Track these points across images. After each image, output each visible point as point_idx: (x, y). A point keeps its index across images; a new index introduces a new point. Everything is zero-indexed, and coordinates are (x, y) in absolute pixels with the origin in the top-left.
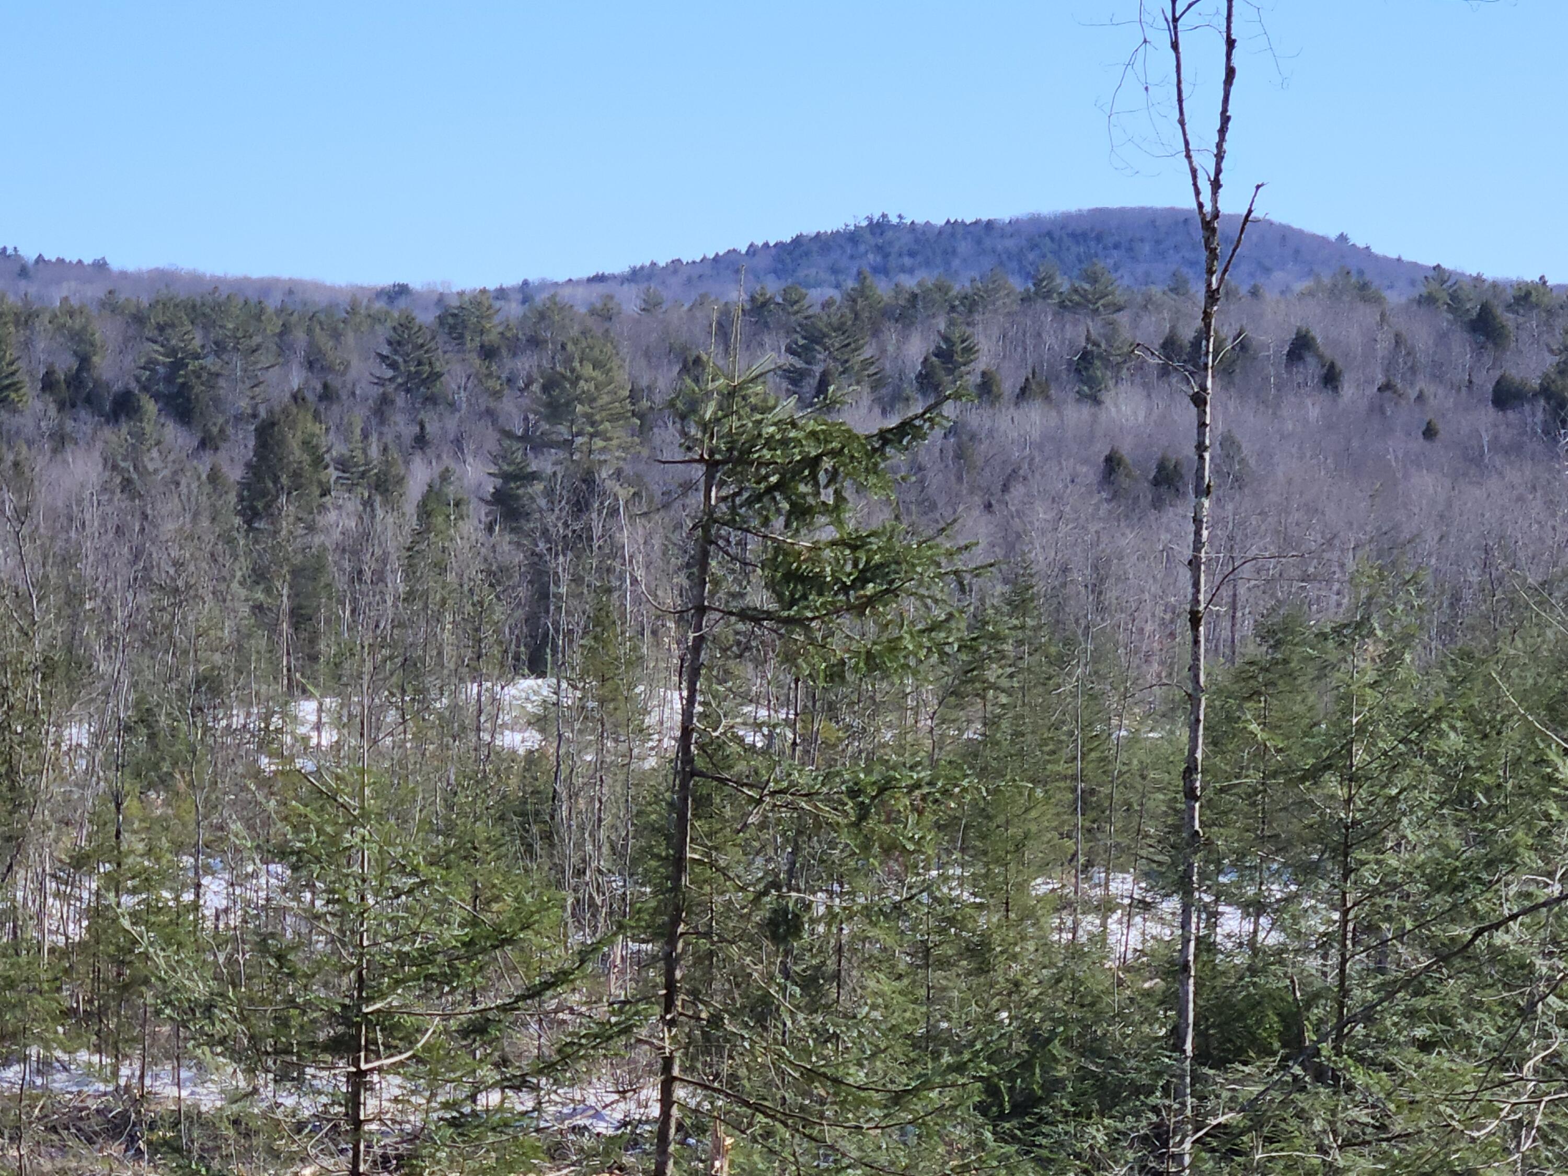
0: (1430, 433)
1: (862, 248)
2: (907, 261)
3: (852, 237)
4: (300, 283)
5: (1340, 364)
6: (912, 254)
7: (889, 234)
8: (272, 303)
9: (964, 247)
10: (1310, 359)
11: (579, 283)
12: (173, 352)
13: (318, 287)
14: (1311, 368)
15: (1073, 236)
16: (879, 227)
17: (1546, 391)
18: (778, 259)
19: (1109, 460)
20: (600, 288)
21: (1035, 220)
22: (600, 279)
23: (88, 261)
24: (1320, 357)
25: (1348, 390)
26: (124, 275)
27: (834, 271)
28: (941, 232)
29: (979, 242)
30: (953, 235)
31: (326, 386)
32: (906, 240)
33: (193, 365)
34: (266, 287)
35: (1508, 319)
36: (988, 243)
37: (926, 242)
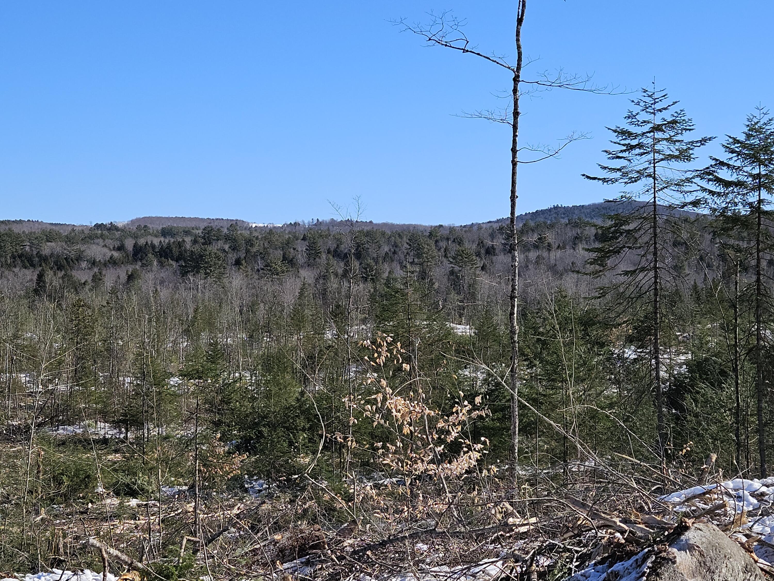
1: (552, 213)
3: (550, 210)
4: (417, 225)
6: (564, 214)
7: (559, 209)
8: (411, 229)
9: (576, 212)
11: (485, 223)
12: (358, 243)
13: (421, 226)
15: (603, 208)
16: (556, 208)
18: (532, 216)
20: (489, 224)
21: (594, 205)
22: (490, 222)
23: (368, 221)
26: (376, 224)
28: (571, 208)
29: (580, 210)
30: (574, 209)
31: (395, 250)
32: (563, 210)
34: (409, 225)
37: (568, 211)
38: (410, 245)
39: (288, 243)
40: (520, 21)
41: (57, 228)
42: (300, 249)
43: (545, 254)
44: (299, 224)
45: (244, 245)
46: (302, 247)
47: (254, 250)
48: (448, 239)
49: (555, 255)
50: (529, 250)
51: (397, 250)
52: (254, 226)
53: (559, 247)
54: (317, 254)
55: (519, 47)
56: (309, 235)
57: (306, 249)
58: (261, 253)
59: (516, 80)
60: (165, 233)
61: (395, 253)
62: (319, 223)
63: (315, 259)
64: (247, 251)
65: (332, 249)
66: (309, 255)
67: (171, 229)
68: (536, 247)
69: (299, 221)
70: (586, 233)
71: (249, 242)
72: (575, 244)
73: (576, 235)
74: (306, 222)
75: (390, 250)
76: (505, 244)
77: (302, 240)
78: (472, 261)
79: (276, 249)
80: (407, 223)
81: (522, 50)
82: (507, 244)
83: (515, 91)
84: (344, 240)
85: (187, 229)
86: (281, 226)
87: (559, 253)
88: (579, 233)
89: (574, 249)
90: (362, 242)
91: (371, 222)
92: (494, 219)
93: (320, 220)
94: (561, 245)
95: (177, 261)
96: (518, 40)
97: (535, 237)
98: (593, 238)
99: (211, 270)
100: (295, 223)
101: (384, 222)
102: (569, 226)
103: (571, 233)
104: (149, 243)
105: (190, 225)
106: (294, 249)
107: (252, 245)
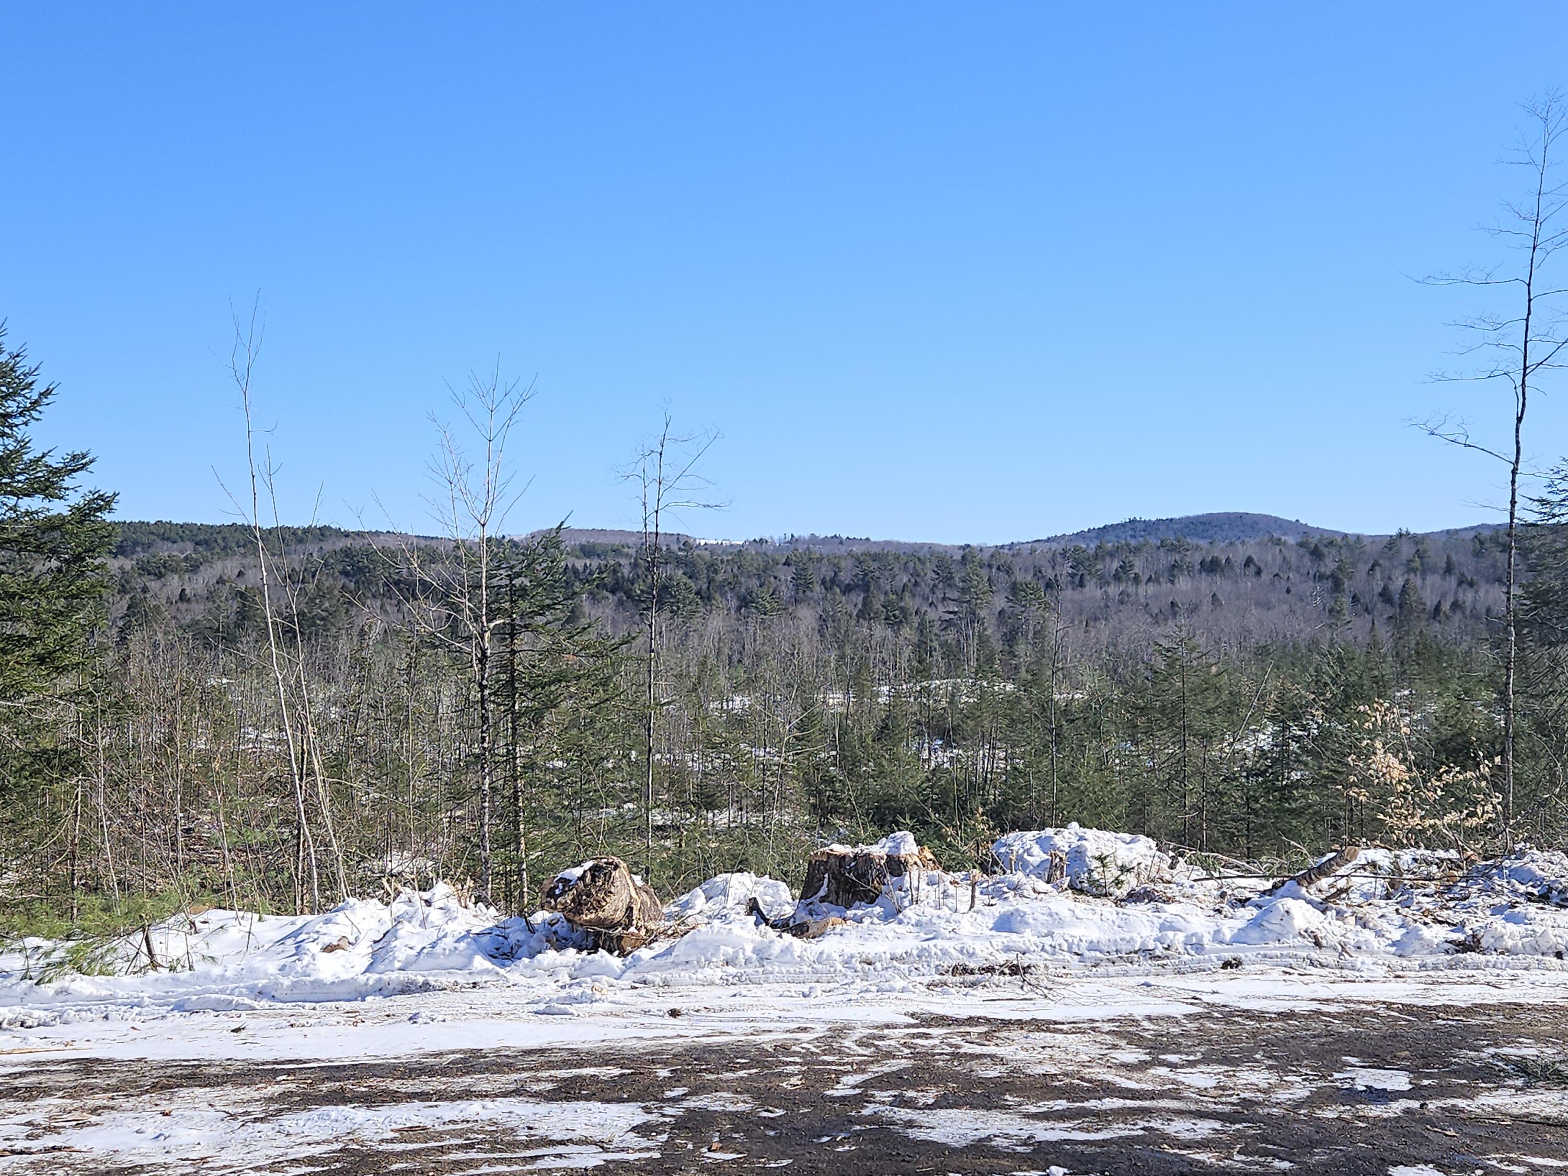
0: (1288, 591)
2: (1142, 533)
3: (1123, 525)
4: (934, 544)
5: (1262, 568)
6: (1144, 531)
9: (1162, 528)
10: (1252, 566)
14: (1252, 568)
15: (1201, 523)
16: (1133, 522)
17: (1332, 575)
19: (1172, 603)
21: (1188, 518)
24: (1255, 565)
25: (1263, 576)
27: (1117, 537)
29: (1168, 526)
32: (1143, 526)
33: (871, 575)
35: (1325, 551)
36: (1171, 526)
37: (1150, 527)
38: (938, 574)
39: (767, 569)
40: (1519, 420)
41: (434, 544)
42: (783, 578)
43: (1131, 589)
44: (767, 542)
45: (705, 571)
46: (786, 575)
47: (720, 577)
48: (990, 566)
49: (1146, 590)
50: (1109, 584)
51: (919, 580)
52: (703, 543)
53: (1150, 579)
54: (808, 585)
55: (1518, 442)
56: (794, 558)
57: (793, 578)
58: (730, 583)
59: (1514, 472)
60: (587, 551)
61: (916, 584)
62: (794, 540)
63: (804, 592)
64: (710, 581)
65: (828, 579)
66: (797, 586)
67: (594, 547)
68: (1117, 577)
69: (766, 536)
70: (1187, 559)
71: (712, 567)
72: (1173, 576)
73: (1173, 563)
74: (776, 538)
75: (909, 580)
76: (1072, 576)
77: (784, 564)
78: (1039, 598)
79: (749, 577)
80: (918, 542)
81: (1521, 445)
82: (1076, 575)
83: (1513, 482)
84: (843, 564)
85: (615, 548)
86: (741, 543)
87: (1151, 588)
88: (1177, 559)
89: (1172, 582)
90: (871, 569)
91: (867, 539)
92: (1044, 538)
93: (796, 536)
94: (1153, 576)
95: (613, 592)
96: (1517, 437)
97: (1116, 564)
98: (1198, 567)
99: (678, 608)
100: (761, 539)
101: (887, 539)
102: (1162, 549)
103: (1165, 559)
104: (570, 566)
105: (617, 541)
106: (775, 578)
107: (716, 572)
